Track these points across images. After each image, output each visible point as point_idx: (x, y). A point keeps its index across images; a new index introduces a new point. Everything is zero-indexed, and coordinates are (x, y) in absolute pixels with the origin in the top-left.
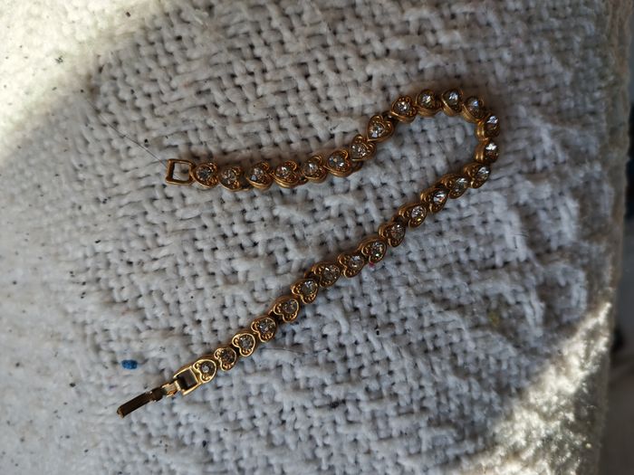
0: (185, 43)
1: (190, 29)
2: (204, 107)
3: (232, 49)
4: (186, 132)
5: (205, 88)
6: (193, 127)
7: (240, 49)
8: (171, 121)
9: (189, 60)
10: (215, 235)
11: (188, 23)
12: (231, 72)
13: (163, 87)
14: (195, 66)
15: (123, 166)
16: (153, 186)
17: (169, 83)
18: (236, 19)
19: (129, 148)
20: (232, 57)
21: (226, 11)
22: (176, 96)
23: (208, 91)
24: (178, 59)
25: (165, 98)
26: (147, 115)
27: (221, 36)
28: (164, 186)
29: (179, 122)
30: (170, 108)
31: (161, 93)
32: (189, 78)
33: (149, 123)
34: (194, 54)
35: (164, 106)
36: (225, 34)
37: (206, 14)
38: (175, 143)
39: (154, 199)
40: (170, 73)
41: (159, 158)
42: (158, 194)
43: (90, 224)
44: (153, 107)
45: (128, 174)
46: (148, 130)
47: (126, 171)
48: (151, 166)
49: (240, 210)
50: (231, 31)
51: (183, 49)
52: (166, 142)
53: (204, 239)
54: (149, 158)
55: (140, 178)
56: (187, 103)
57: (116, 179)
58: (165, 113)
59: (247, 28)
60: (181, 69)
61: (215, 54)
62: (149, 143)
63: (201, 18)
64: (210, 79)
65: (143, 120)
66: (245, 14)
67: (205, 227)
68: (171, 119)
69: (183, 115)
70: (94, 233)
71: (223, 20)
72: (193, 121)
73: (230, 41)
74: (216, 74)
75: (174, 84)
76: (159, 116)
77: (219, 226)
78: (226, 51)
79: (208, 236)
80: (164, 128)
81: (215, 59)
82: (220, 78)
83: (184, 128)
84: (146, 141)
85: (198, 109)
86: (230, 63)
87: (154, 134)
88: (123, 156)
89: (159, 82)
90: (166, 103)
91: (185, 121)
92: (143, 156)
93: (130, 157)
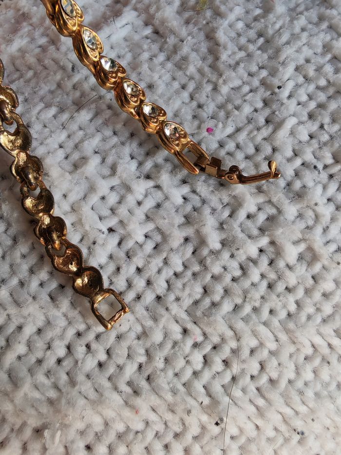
0: (90, 438)
1: (73, 442)
2: (148, 379)
3: (73, 383)
4: (184, 385)
5: (128, 390)
6: (175, 380)
7: (68, 374)
8: (182, 407)
9: (106, 424)
10: (274, 297)
11: (66, 447)
12: (97, 369)
13: (150, 435)
14: (110, 413)
15: (253, 433)
16: (258, 389)
17: (142, 432)
18: (36, 395)
19: (232, 438)
20: (81, 378)
21: (33, 412)
22: (152, 417)
23: (129, 384)
24: (111, 437)
25: (160, 427)
26: (189, 437)
27: (63, 401)
28: (252, 377)
29: (178, 398)
30: (169, 416)
31: (157, 435)
32: (127, 413)
33: (195, 430)
34: (97, 422)
35: (169, 424)
36: (59, 399)
37: (46, 433)
38: (203, 390)
39: (271, 381)
40: (131, 436)
41: (227, 399)
42: (264, 380)
43: (329, 435)
44: (177, 436)
45: (259, 422)
46: (203, 428)
47: (257, 427)
48: (239, 403)
49: (235, 284)
50: (52, 394)
51: (98, 436)
52: (206, 401)
53: (285, 306)
54: (233, 411)
55: (257, 408)
56: (154, 400)
57: (271, 433)
58: (177, 420)
59: (41, 378)
60: (120, 427)
61: (86, 398)
62: (217, 419)
63: (53, 437)
64: (116, 389)
65: (196, 438)
66: (26, 388)
67: (271, 312)
68: (180, 409)
69: (169, 397)
70: (336, 427)
71: (45, 409)
72: (169, 383)
73: (64, 390)
74: (107, 384)
75: (140, 426)
76: (184, 424)
77: (262, 297)
78: (77, 387)
79: (280, 304)
80: (193, 412)
81: (92, 395)
82: (109, 379)
83: (182, 389)
84: (217, 424)
85: (153, 384)
86: (88, 376)
87: (205, 418)
88: (243, 440)
89: (146, 444)
90: (166, 424)
91: (174, 392)
92: (234, 419)
93: (241, 430)
